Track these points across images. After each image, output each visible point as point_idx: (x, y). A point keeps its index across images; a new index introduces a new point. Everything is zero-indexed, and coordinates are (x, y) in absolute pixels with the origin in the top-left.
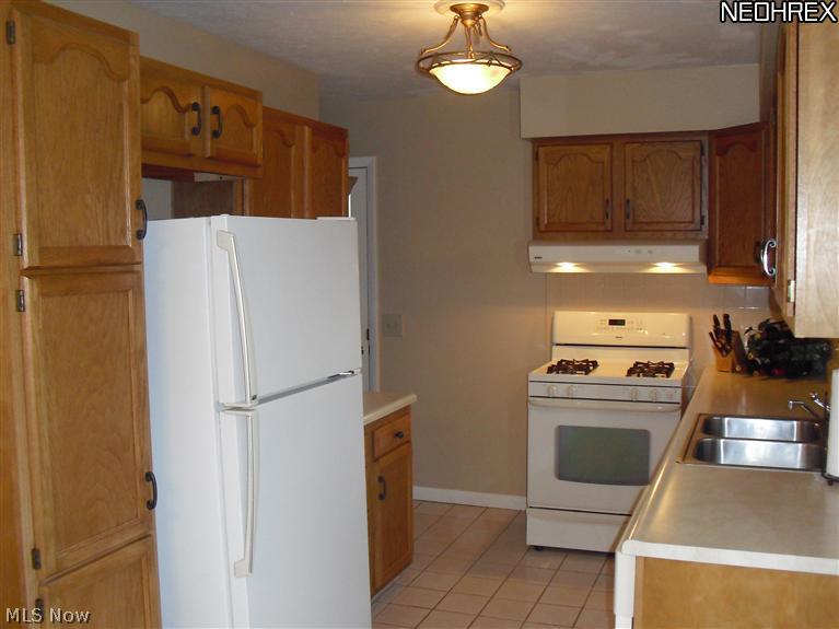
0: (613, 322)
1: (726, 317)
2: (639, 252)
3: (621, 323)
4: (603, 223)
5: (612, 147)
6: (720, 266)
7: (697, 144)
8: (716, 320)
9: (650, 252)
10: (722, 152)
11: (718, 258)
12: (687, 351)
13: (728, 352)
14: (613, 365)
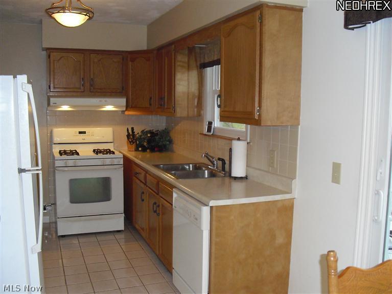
0: (80, 133)
1: (133, 129)
2: (100, 101)
3: (84, 133)
4: (80, 88)
5: (84, 55)
6: (131, 107)
7: (121, 56)
8: (128, 130)
9: (105, 101)
10: (133, 60)
11: (131, 104)
12: (112, 144)
13: (133, 143)
14: (86, 151)
